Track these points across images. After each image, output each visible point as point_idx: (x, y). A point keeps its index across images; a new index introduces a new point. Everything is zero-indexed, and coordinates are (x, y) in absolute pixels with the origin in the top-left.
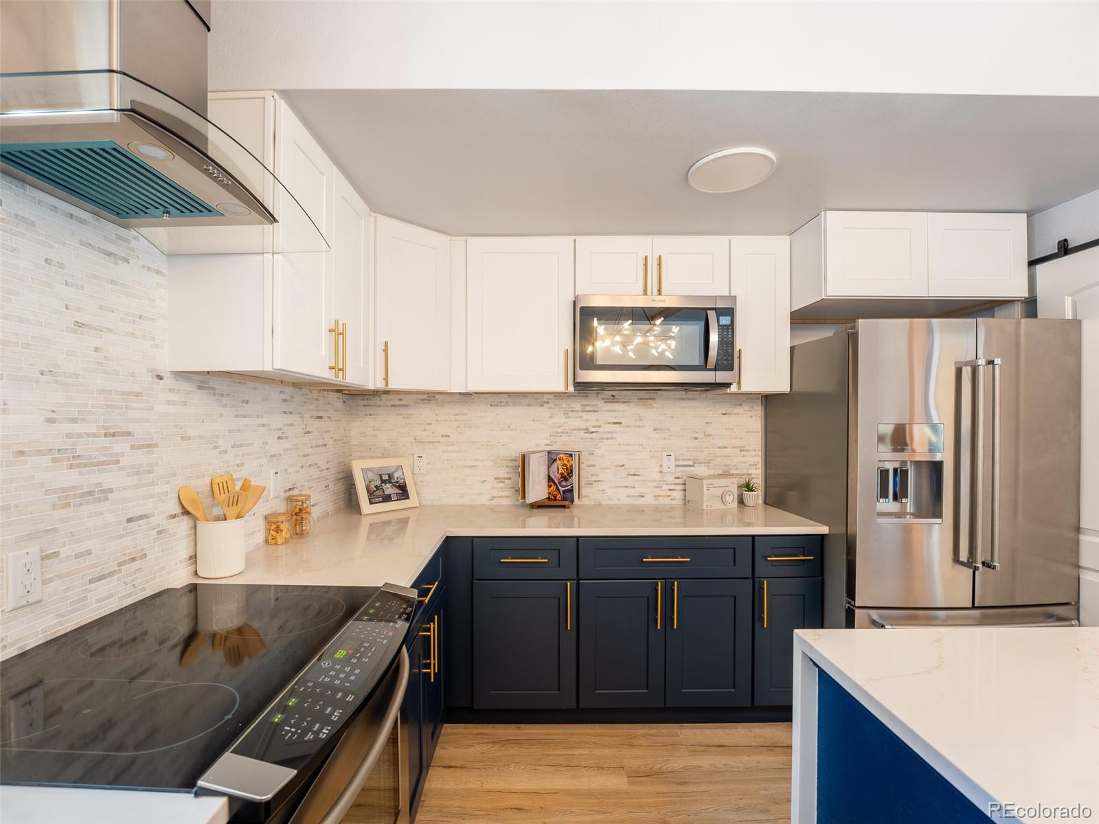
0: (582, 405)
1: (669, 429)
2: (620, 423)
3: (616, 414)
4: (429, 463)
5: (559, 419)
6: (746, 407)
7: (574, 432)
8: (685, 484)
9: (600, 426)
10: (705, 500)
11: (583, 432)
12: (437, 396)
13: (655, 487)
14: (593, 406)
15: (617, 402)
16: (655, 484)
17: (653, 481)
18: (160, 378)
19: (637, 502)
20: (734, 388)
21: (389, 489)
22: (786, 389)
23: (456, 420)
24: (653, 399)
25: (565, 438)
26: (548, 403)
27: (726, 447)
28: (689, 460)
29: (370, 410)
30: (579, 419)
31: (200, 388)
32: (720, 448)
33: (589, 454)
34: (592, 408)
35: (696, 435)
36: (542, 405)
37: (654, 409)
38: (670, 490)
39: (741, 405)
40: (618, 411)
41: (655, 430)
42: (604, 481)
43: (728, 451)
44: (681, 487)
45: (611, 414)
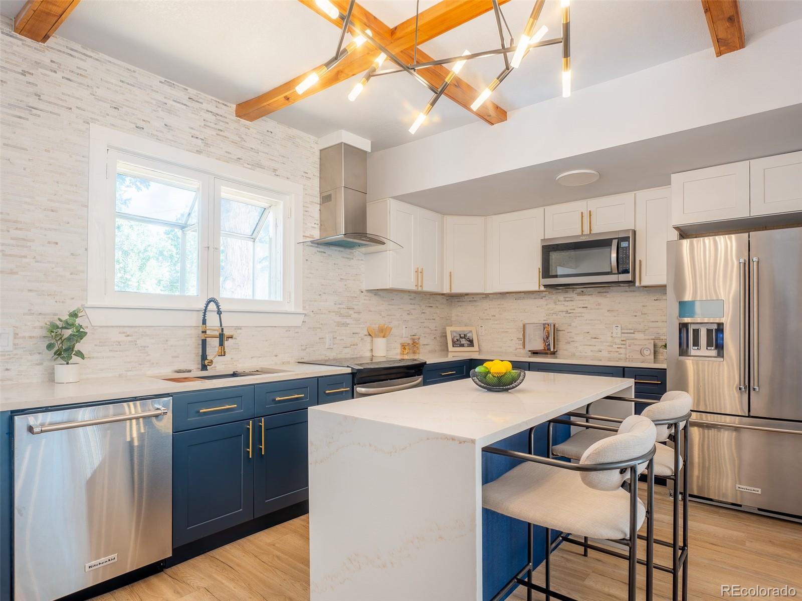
0: (564, 298)
1: (618, 310)
2: (587, 307)
3: (584, 302)
4: (486, 330)
5: (552, 306)
7: (560, 313)
9: (574, 309)
11: (564, 313)
12: (490, 296)
13: (608, 346)
14: (570, 297)
15: (585, 295)
16: (608, 344)
17: (607, 342)
18: (362, 292)
19: (597, 355)
20: (639, 284)
21: (463, 341)
23: (499, 308)
24: (608, 292)
25: (554, 316)
26: (545, 297)
27: (657, 322)
28: (631, 329)
29: (460, 304)
30: (563, 306)
31: (375, 295)
32: (653, 322)
33: (568, 326)
34: (570, 299)
35: (636, 314)
36: (542, 298)
37: (608, 299)
38: (618, 348)
40: (585, 300)
41: (608, 311)
42: (576, 341)
43: (659, 324)
44: (625, 346)
45: (581, 302)
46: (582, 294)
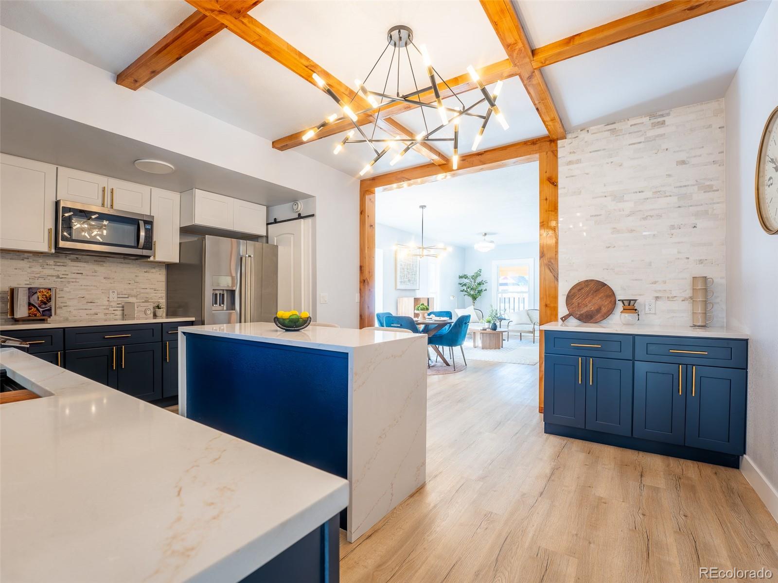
0: (54, 262)
1: (113, 278)
2: (82, 274)
3: (78, 268)
5: (37, 269)
6: (157, 269)
7: (49, 277)
8: (123, 307)
9: (67, 275)
10: (136, 312)
11: (55, 277)
13: (104, 309)
14: (63, 262)
15: (80, 262)
16: (105, 307)
17: (104, 306)
19: (93, 317)
20: (152, 259)
22: (178, 261)
24: (104, 262)
25: (41, 280)
27: (146, 289)
28: (125, 294)
30: (52, 270)
32: (143, 289)
34: (62, 264)
35: (130, 282)
37: (104, 267)
38: (114, 310)
39: (154, 268)
40: (80, 267)
41: (104, 278)
42: (70, 306)
43: (148, 290)
44: (121, 309)
45: (75, 268)
46: (77, 260)
